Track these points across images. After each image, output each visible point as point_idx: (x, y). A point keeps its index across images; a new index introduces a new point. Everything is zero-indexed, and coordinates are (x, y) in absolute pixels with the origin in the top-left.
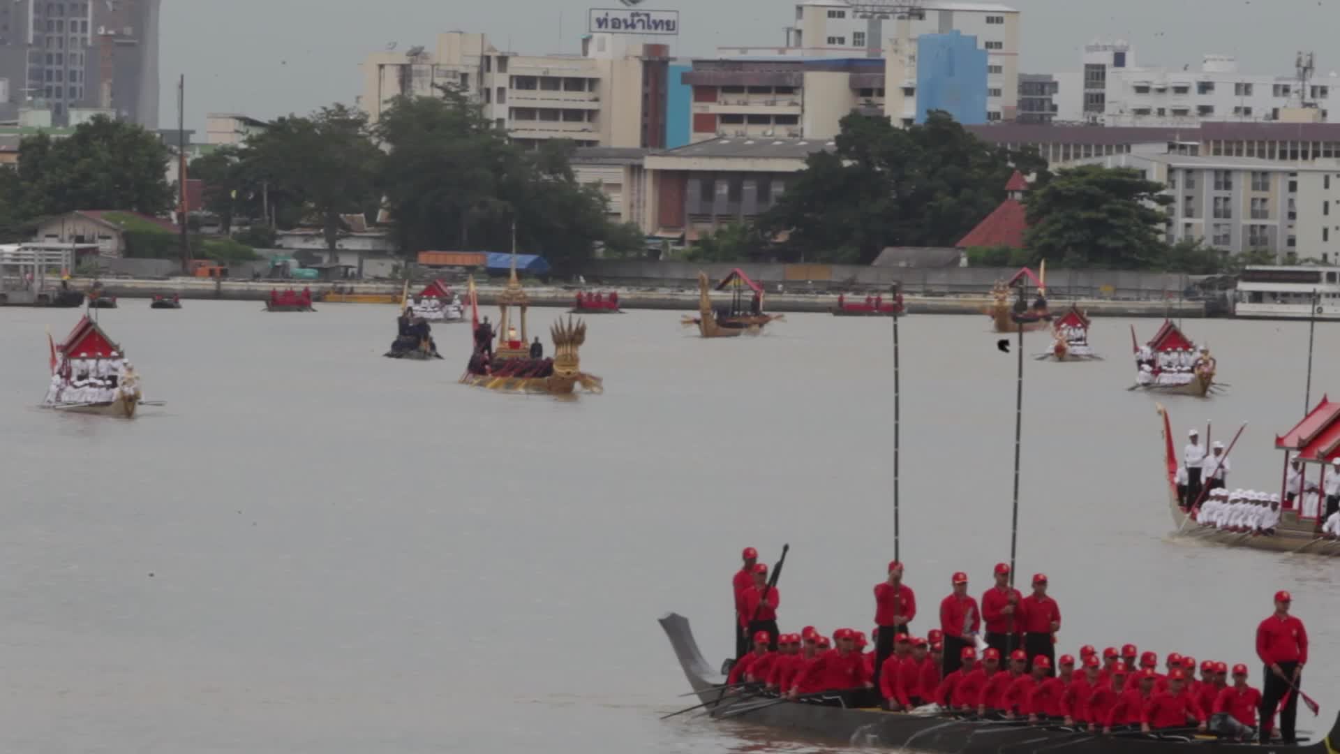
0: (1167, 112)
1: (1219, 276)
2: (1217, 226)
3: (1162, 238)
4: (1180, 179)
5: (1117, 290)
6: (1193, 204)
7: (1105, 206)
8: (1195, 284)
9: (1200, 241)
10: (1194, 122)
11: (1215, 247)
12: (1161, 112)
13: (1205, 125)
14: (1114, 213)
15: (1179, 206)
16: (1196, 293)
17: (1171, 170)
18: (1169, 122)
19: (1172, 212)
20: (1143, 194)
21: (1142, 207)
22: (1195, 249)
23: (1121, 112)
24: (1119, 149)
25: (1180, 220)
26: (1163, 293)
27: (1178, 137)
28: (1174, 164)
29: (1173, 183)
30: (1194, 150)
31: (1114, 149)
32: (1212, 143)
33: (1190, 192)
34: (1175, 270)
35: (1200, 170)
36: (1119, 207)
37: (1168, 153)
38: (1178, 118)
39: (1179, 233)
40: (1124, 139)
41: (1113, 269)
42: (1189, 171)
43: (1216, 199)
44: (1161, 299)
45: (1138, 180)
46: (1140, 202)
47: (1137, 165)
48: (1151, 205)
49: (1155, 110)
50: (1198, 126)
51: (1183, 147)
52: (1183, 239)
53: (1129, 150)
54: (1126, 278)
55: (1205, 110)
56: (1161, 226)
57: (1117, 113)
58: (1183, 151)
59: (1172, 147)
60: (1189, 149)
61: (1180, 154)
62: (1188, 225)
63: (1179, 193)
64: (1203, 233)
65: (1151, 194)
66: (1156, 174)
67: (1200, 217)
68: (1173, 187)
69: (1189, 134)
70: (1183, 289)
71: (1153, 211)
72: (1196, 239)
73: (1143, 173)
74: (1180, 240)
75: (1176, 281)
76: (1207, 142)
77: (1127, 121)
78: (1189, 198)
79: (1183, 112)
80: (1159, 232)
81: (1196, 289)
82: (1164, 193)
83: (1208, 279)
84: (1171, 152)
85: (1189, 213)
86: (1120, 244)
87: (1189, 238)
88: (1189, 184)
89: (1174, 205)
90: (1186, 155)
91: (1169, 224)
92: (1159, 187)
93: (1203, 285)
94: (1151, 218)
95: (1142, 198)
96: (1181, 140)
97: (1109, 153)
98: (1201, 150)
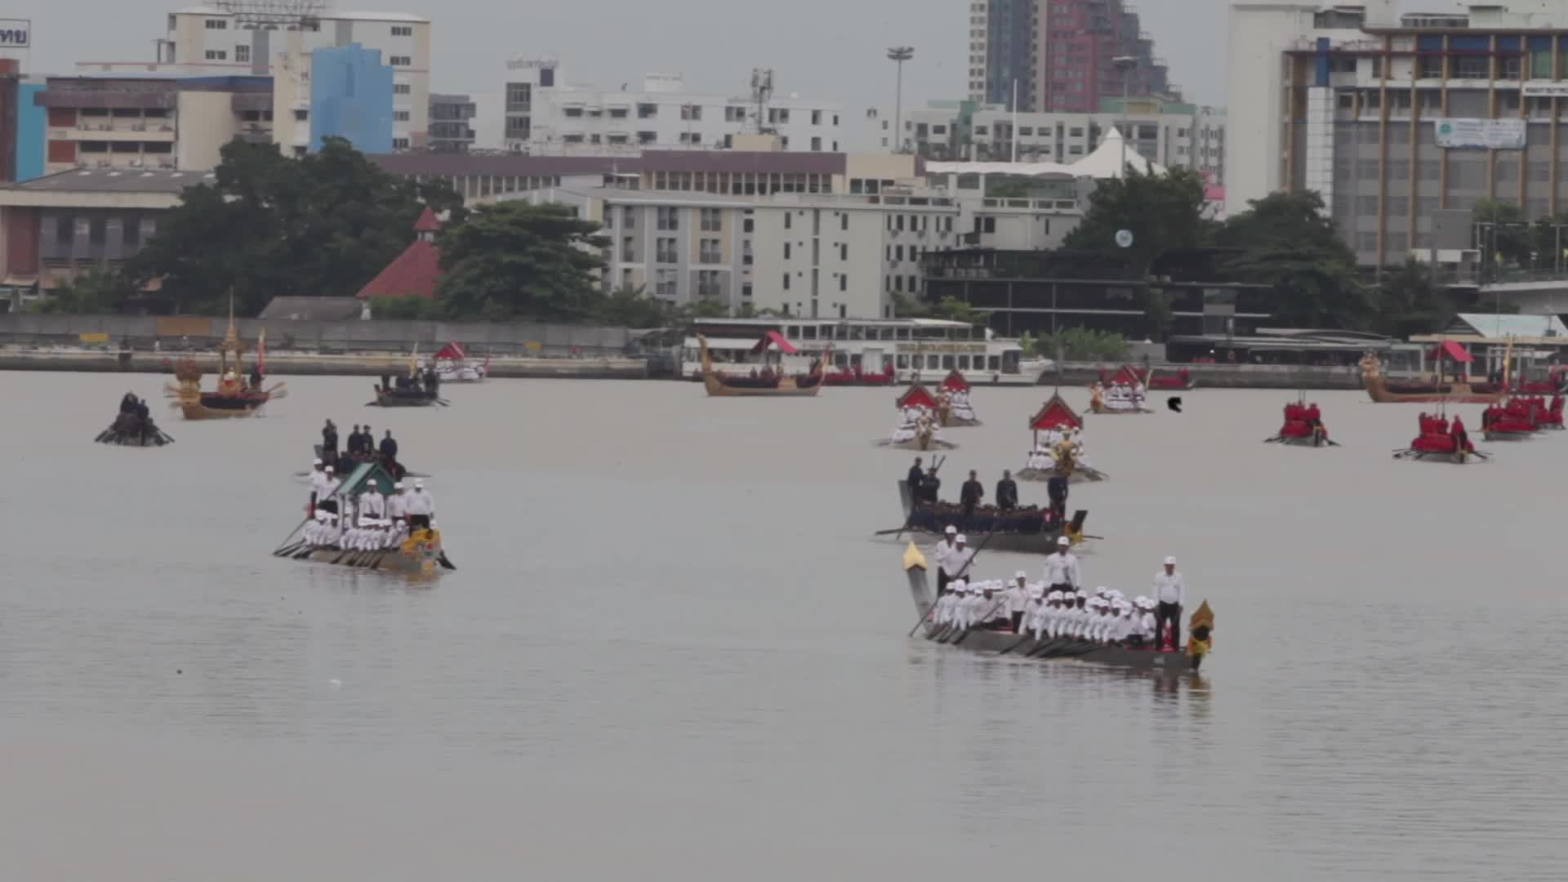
0: (603, 139)
1: (663, 330)
2: (661, 271)
3: (597, 286)
4: (618, 217)
5: (544, 346)
6: (633, 246)
7: (531, 249)
8: (635, 339)
9: (641, 290)
10: (634, 151)
11: (658, 296)
12: (596, 139)
13: (646, 154)
14: (542, 257)
15: (617, 250)
16: (637, 351)
17: (607, 207)
18: (605, 151)
19: (608, 255)
20: (576, 234)
21: (574, 249)
22: (635, 299)
23: (549, 138)
24: (547, 182)
25: (618, 265)
26: (599, 350)
27: (615, 168)
28: (611, 200)
29: (609, 222)
30: (634, 183)
31: (541, 182)
32: (654, 176)
33: (629, 233)
34: (612, 323)
35: (642, 207)
36: (546, 250)
37: (604, 187)
38: (615, 146)
39: (617, 281)
40: (552, 170)
41: (539, 321)
42: (628, 208)
43: (659, 241)
44: (596, 357)
45: (570, 218)
46: (571, 244)
47: (569, 201)
48: (587, 248)
49: (588, 136)
50: (638, 155)
51: (621, 180)
52: (621, 287)
53: (558, 183)
54: (555, 333)
55: (646, 137)
56: (596, 272)
57: (545, 139)
58: (621, 184)
59: (608, 179)
60: (628, 182)
61: (617, 187)
62: (627, 271)
63: (616, 233)
64: (645, 280)
65: (585, 235)
66: (590, 212)
67: (641, 261)
68: (610, 226)
69: (628, 164)
70: (621, 344)
71: (585, 254)
72: (636, 286)
73: (575, 210)
74: (617, 288)
75: (615, 336)
76: (649, 175)
77: (556, 150)
78: (628, 240)
79: (621, 139)
80: (593, 279)
81: (637, 344)
82: (598, 233)
83: (652, 333)
84: (608, 185)
85: (628, 257)
86: (548, 293)
87: (628, 286)
88: (629, 223)
89: (611, 248)
90: (624, 189)
91: (606, 270)
92: (593, 227)
93: (644, 341)
94: (586, 262)
95: (574, 239)
96: (620, 171)
97: (535, 186)
98: (642, 184)
